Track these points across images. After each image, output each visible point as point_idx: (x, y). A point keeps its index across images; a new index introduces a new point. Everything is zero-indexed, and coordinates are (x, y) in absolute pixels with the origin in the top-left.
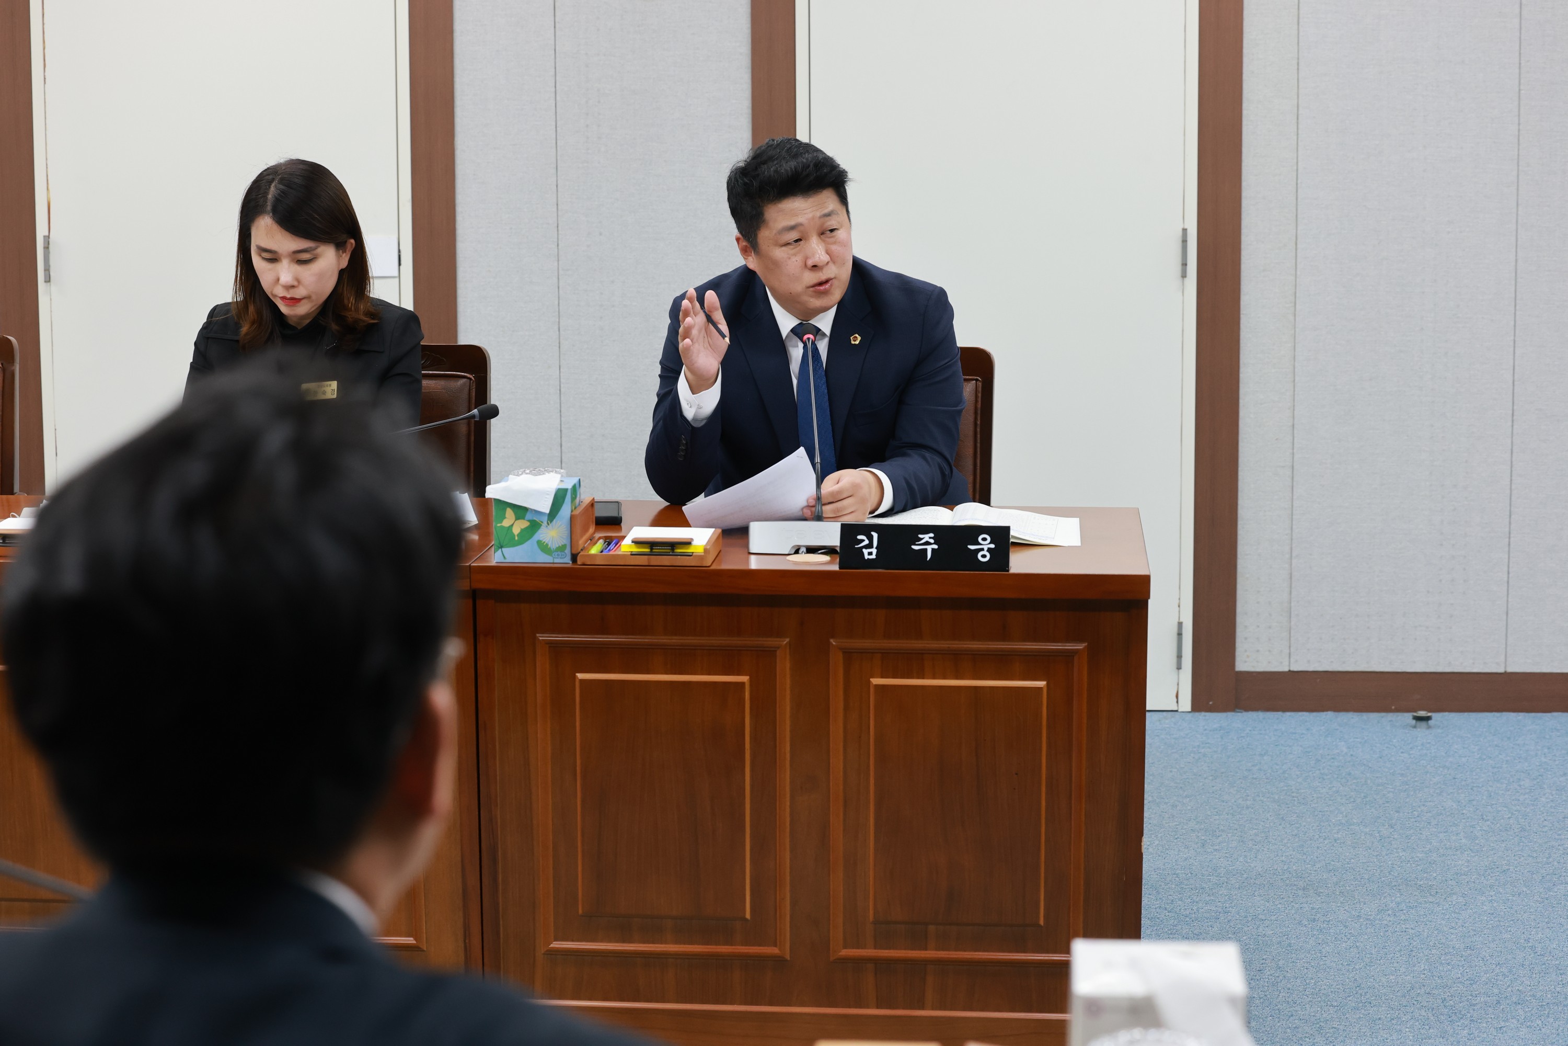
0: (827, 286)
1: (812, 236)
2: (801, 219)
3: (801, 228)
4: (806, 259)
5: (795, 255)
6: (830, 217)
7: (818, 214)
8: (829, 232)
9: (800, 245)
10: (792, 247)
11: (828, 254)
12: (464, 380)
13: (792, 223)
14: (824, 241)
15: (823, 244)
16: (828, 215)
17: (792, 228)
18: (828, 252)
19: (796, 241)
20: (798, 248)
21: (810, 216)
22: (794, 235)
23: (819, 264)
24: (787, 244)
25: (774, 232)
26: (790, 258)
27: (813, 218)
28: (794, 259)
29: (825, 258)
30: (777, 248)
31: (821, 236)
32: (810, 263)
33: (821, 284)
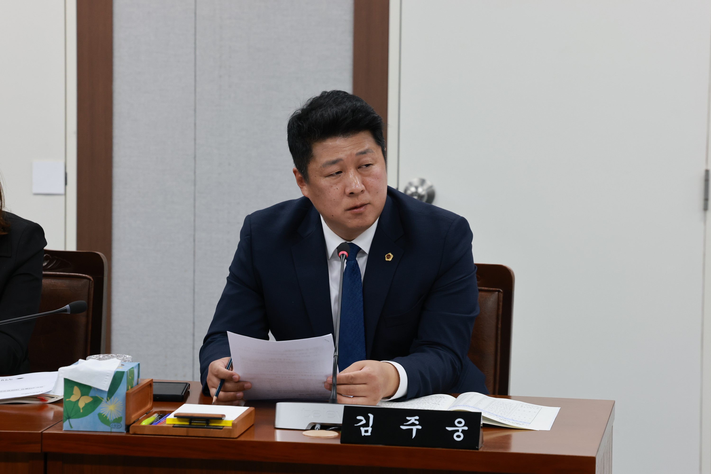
0: (362, 209)
1: (351, 169)
2: (341, 155)
3: (342, 163)
4: (345, 187)
5: (336, 184)
6: (365, 155)
7: (355, 152)
8: (365, 167)
9: (340, 176)
10: (333, 177)
11: (363, 184)
12: (85, 280)
13: (334, 158)
14: (360, 174)
15: (360, 176)
16: (364, 153)
17: (334, 162)
18: (363, 183)
19: (338, 173)
20: (339, 179)
21: (349, 153)
22: (335, 168)
23: (355, 192)
24: (331, 175)
25: (320, 165)
26: (332, 187)
27: (351, 155)
28: (335, 187)
29: (362, 187)
30: (322, 178)
31: (358, 170)
32: (348, 191)
33: (356, 207)
